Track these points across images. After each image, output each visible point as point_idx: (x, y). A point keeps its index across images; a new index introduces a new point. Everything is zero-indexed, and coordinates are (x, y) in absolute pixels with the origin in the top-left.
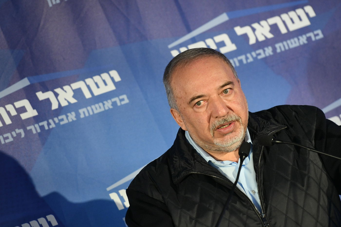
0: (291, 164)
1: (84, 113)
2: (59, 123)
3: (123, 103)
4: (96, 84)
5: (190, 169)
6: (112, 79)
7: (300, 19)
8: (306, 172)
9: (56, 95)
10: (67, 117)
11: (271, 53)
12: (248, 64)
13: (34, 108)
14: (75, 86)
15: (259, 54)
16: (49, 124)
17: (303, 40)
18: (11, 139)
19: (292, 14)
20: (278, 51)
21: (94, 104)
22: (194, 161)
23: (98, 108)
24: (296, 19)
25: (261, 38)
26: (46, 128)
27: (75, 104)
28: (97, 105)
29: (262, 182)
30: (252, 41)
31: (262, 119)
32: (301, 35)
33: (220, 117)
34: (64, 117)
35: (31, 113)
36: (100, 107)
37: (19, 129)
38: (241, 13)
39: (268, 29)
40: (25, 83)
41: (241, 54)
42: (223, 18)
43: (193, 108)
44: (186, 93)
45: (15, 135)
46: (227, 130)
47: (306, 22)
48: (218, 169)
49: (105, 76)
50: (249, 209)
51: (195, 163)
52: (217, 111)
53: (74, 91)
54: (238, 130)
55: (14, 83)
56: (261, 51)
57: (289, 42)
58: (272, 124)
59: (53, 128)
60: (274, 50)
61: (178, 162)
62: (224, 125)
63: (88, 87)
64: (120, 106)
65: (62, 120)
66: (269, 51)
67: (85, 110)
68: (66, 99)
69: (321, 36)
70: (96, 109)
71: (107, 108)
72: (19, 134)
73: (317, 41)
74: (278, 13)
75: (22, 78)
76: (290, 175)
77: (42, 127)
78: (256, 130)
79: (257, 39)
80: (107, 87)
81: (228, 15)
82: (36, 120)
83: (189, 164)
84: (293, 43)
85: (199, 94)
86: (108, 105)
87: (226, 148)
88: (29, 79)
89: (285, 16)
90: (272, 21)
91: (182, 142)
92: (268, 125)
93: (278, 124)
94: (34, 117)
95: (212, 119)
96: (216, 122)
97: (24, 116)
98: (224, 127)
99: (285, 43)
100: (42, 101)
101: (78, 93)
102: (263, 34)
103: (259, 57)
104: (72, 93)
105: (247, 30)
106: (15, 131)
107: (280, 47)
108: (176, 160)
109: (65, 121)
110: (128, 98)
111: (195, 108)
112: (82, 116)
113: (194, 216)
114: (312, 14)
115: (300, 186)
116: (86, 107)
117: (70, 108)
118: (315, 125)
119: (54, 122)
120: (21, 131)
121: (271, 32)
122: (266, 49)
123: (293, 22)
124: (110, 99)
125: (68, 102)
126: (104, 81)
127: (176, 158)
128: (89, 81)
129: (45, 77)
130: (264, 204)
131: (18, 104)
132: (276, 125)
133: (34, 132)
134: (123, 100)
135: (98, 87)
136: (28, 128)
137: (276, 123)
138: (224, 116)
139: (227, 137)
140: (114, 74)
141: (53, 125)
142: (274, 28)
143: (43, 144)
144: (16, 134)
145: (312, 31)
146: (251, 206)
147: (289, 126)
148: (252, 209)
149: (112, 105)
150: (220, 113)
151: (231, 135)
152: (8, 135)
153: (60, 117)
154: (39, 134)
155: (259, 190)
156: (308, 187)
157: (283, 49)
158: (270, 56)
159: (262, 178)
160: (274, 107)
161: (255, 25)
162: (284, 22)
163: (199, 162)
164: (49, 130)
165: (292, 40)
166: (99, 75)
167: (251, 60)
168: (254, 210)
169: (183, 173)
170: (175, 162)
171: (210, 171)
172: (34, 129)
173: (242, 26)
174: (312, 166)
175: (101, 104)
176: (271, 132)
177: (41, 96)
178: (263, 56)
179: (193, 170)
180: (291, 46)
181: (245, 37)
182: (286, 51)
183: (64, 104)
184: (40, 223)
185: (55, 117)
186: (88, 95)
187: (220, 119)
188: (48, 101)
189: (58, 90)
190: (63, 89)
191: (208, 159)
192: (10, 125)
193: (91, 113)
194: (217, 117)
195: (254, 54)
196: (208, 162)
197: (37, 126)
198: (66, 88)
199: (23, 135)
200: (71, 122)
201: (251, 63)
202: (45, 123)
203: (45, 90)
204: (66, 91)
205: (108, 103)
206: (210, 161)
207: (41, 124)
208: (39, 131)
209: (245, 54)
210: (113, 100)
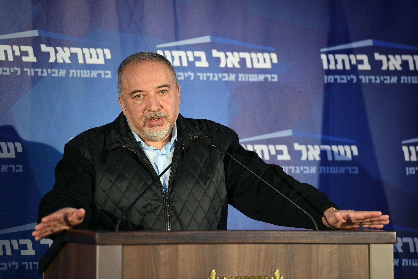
0: (202, 166)
1: (73, 73)
2: (51, 74)
3: (106, 76)
4: (91, 54)
5: (122, 143)
6: (104, 55)
7: (265, 61)
8: (211, 176)
9: (56, 52)
10: (59, 72)
11: (234, 80)
12: (213, 81)
13: (35, 56)
14: (74, 50)
15: (224, 77)
16: (42, 72)
17: (261, 78)
18: (8, 73)
19: (260, 55)
20: (240, 79)
21: (83, 70)
22: (127, 138)
23: (86, 73)
24: (261, 60)
25: (230, 65)
26: (40, 74)
27: (68, 64)
28: (85, 71)
29: (175, 172)
30: (222, 65)
31: (190, 124)
32: (261, 73)
33: (152, 111)
34: (56, 71)
35: (31, 58)
36: (87, 74)
37: (17, 67)
38: (220, 40)
39: (238, 60)
40: (34, 33)
41: (210, 72)
42: (206, 39)
43: (133, 99)
44: (130, 86)
45: (12, 71)
46: (156, 123)
47: (268, 66)
48: (144, 150)
49: (99, 51)
50: (158, 189)
51: (127, 140)
52: (150, 106)
53: (71, 54)
54: (165, 125)
55: (26, 30)
56: (226, 75)
57: (250, 75)
58: (196, 130)
59: (44, 76)
60: (237, 77)
61: (114, 135)
62: (154, 118)
63: (84, 55)
64: (103, 78)
65: (54, 73)
66: (232, 77)
67: (74, 71)
68: (62, 58)
69: (276, 80)
70: (84, 74)
71: (92, 76)
72: (17, 72)
73: (271, 82)
74: (249, 51)
75: (34, 28)
76: (198, 174)
77: (36, 73)
78: (183, 131)
79: (226, 65)
80: (98, 60)
81: (211, 39)
82: (33, 65)
83: (123, 139)
84: (253, 78)
85: (139, 89)
86: (94, 74)
87: (153, 137)
88: (39, 32)
89: (253, 55)
90: (243, 55)
91: (122, 120)
92: (193, 130)
93: (201, 132)
94: (33, 63)
95: (146, 111)
96: (148, 115)
97: (25, 59)
98: (154, 120)
99: (247, 75)
100: (43, 52)
101: (74, 56)
102: (232, 63)
103: (224, 79)
104: (69, 55)
105: (221, 55)
106: (14, 68)
107: (242, 77)
108: (113, 132)
109: (56, 75)
110: (112, 74)
111: (134, 100)
112: (71, 75)
113: (113, 180)
114: (275, 60)
115: (202, 184)
116: (76, 70)
117: (63, 65)
118: (229, 143)
119: (47, 72)
120: (19, 70)
121: (239, 63)
122: (231, 75)
123: (258, 62)
124: (98, 70)
125: (64, 60)
126: (97, 55)
127: (113, 131)
128: (86, 50)
129: (52, 35)
130: (171, 189)
131: (24, 48)
132: (200, 133)
133: (29, 74)
134: (107, 74)
135: (91, 57)
136: (25, 69)
137: (200, 131)
138: (155, 112)
139: (154, 128)
140: (107, 52)
141: (45, 74)
142: (242, 61)
143: (32, 86)
144: (14, 71)
145: (271, 74)
146: (160, 187)
147: (209, 136)
148: (160, 189)
149: (97, 75)
150: (152, 108)
151: (158, 128)
152: (8, 69)
153: (53, 70)
154: (32, 77)
155: (171, 177)
156: (208, 187)
157: (244, 80)
158: (232, 81)
159: (176, 169)
160: (202, 119)
161: (229, 54)
162: (252, 59)
163: (131, 140)
164: (41, 77)
165: (253, 75)
166: (89, 49)
167: (216, 79)
168: (161, 190)
169: (116, 144)
170: (112, 134)
171: (137, 150)
172: (30, 72)
173: (219, 50)
174: (216, 173)
175: (89, 71)
176: (194, 136)
177: (44, 48)
178: (226, 79)
179: (124, 144)
180: (251, 80)
181: (218, 60)
182: (245, 81)
183: (60, 61)
184: (8, 146)
185: (49, 68)
186: (81, 61)
187: (152, 113)
188: (48, 54)
189: (59, 49)
190: (63, 49)
191: (138, 140)
192: (11, 61)
193: (79, 76)
194: (149, 111)
195: (220, 75)
196: (138, 142)
197: (32, 70)
198: (66, 49)
199: (19, 74)
200: (60, 77)
201: (216, 81)
202: (39, 70)
203: (49, 44)
204: (64, 52)
205: (95, 72)
206: (140, 142)
207: (36, 70)
208: (33, 74)
209: (214, 73)
210: (100, 72)
